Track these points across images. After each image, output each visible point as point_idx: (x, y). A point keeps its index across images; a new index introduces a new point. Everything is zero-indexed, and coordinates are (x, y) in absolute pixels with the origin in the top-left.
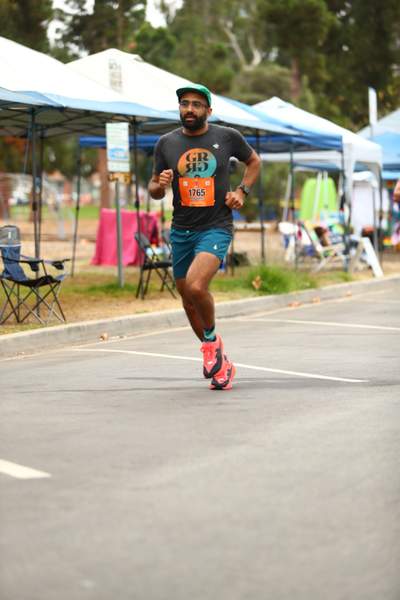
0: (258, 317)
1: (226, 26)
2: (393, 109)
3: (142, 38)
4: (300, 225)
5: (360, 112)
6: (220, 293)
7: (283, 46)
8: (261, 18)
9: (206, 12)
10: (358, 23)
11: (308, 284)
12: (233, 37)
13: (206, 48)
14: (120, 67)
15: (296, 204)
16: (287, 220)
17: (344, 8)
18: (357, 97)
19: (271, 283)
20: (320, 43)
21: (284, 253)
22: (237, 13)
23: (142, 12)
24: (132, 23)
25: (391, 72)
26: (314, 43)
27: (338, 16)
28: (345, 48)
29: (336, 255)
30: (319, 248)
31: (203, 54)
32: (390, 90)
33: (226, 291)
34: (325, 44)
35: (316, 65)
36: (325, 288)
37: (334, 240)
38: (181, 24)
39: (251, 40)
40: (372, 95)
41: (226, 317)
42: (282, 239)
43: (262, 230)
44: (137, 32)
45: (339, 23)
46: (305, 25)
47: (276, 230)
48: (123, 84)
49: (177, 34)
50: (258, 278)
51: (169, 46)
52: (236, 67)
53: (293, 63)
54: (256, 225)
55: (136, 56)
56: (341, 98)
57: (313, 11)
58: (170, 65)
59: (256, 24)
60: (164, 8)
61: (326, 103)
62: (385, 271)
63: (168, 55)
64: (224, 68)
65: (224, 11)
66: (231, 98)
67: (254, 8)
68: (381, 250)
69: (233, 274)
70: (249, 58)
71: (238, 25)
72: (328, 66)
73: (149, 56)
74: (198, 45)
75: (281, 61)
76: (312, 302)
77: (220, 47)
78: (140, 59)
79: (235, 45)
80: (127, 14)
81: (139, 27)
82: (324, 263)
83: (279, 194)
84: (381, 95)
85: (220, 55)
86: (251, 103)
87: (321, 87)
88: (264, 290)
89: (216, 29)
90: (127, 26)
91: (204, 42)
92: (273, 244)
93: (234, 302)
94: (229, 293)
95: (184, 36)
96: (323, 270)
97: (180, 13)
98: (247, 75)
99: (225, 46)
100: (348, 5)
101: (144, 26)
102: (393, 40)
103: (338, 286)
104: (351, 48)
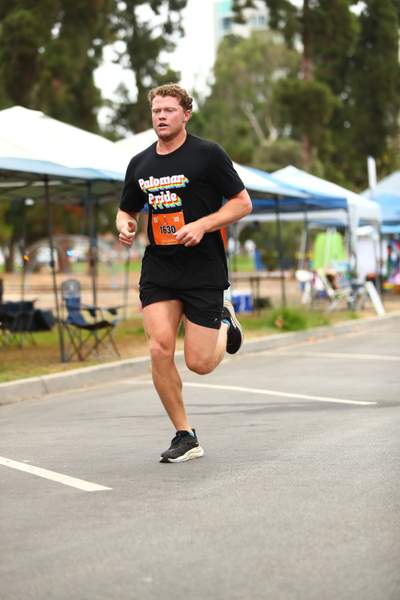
0: (281, 351)
2: (389, 173)
4: (315, 273)
5: (361, 178)
7: (295, 124)
8: (277, 101)
9: (230, 97)
10: (357, 103)
11: (322, 322)
12: (254, 120)
13: (231, 127)
15: (310, 255)
16: (303, 268)
17: (344, 91)
18: (358, 164)
19: (291, 322)
20: (326, 119)
21: (301, 298)
22: (256, 98)
25: (385, 144)
26: (321, 120)
27: (340, 98)
28: (347, 125)
29: (345, 297)
30: (331, 292)
31: (229, 133)
32: (386, 158)
33: (254, 330)
34: (331, 121)
35: (323, 138)
37: (342, 284)
39: (268, 120)
40: (372, 164)
41: (255, 351)
42: (299, 286)
43: (282, 278)
45: (341, 105)
46: (313, 106)
47: (294, 278)
49: (207, 116)
50: (280, 318)
52: (257, 143)
53: (305, 138)
54: (277, 274)
56: (345, 166)
57: (318, 96)
59: (272, 107)
61: (333, 171)
62: (387, 310)
64: (246, 143)
65: (245, 96)
66: (254, 167)
67: (270, 93)
68: (382, 292)
69: (259, 315)
70: (267, 134)
71: (257, 108)
72: (333, 139)
74: (224, 124)
75: (294, 136)
76: (324, 337)
77: (242, 126)
79: (255, 124)
82: (335, 305)
83: (295, 247)
84: (379, 163)
85: (243, 133)
86: (270, 171)
87: (328, 157)
88: (285, 328)
89: (239, 112)
91: (229, 122)
92: (292, 289)
93: (261, 339)
94: (257, 331)
96: (334, 311)
97: (208, 99)
98: (266, 149)
99: (246, 125)
100: (348, 89)
102: (386, 117)
103: (347, 323)
104: (352, 124)
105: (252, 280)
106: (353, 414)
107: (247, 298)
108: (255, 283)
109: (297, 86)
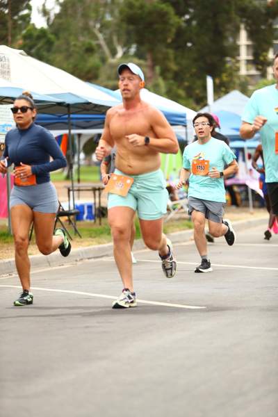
1: (95, 27)
2: (227, 92)
3: (28, 37)
5: (201, 95)
6: (90, 239)
7: (140, 43)
8: (122, 20)
9: (79, 15)
10: (198, 24)
12: (100, 36)
13: (79, 44)
14: (8, 60)
17: (188, 13)
18: (199, 83)
20: (169, 41)
22: (103, 17)
23: (28, 16)
24: (20, 25)
25: (225, 63)
26: (164, 40)
27: (183, 19)
29: (182, 208)
31: (77, 49)
32: (225, 78)
33: (95, 237)
34: (174, 41)
35: (166, 58)
36: (172, 234)
37: (181, 196)
38: (59, 26)
39: (115, 38)
40: (210, 82)
41: (94, 258)
44: (24, 32)
45: (184, 25)
46: (156, 26)
48: (12, 73)
49: (56, 34)
51: (50, 43)
52: (104, 60)
53: (148, 56)
55: (22, 51)
56: (186, 84)
57: (163, 16)
58: (51, 58)
59: (119, 25)
60: (45, 12)
61: (175, 88)
63: (49, 50)
64: (94, 60)
65: (93, 15)
66: (99, 84)
67: (117, 12)
69: (100, 224)
70: (114, 53)
71: (104, 26)
72: (175, 58)
73: (33, 51)
74: (73, 43)
75: (138, 55)
77: (90, 44)
78: (25, 53)
79: (102, 42)
80: (16, 17)
81: (25, 28)
82: (173, 214)
84: (217, 81)
85: (90, 50)
86: (114, 88)
87: (170, 75)
89: (87, 29)
90: (15, 26)
91: (77, 39)
93: (101, 246)
94: (97, 239)
95: (61, 35)
96: (172, 220)
97: (58, 16)
98: (112, 66)
99: (94, 43)
100: (191, 10)
101: (29, 27)
102: (226, 38)
103: (183, 232)
104: (194, 44)
105: (94, 190)
106: (182, 317)
107: (90, 207)
108: (97, 193)
109: (142, 7)
